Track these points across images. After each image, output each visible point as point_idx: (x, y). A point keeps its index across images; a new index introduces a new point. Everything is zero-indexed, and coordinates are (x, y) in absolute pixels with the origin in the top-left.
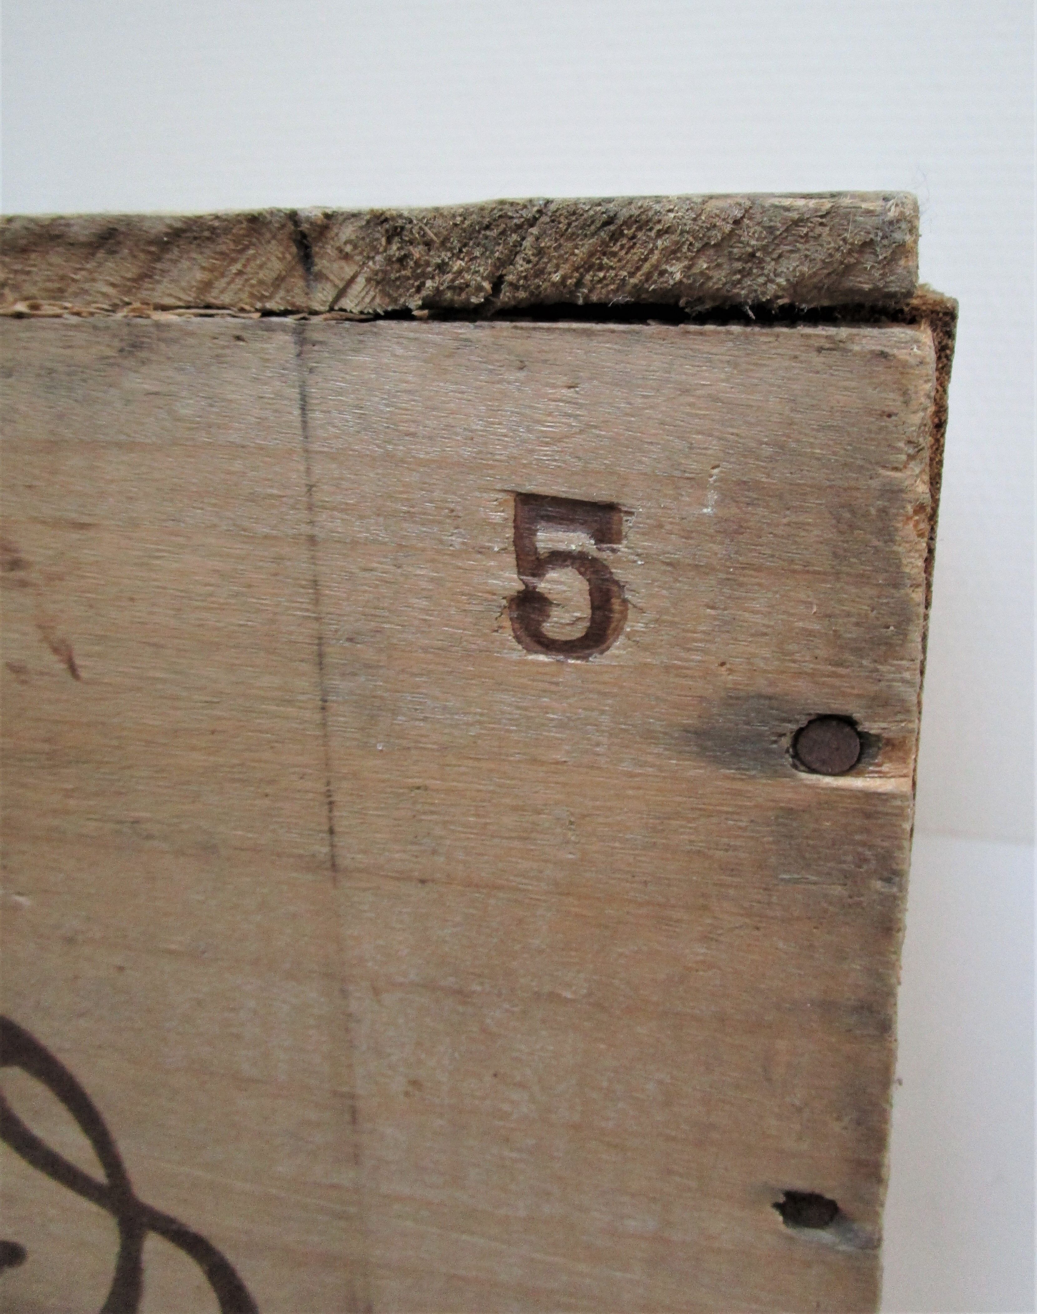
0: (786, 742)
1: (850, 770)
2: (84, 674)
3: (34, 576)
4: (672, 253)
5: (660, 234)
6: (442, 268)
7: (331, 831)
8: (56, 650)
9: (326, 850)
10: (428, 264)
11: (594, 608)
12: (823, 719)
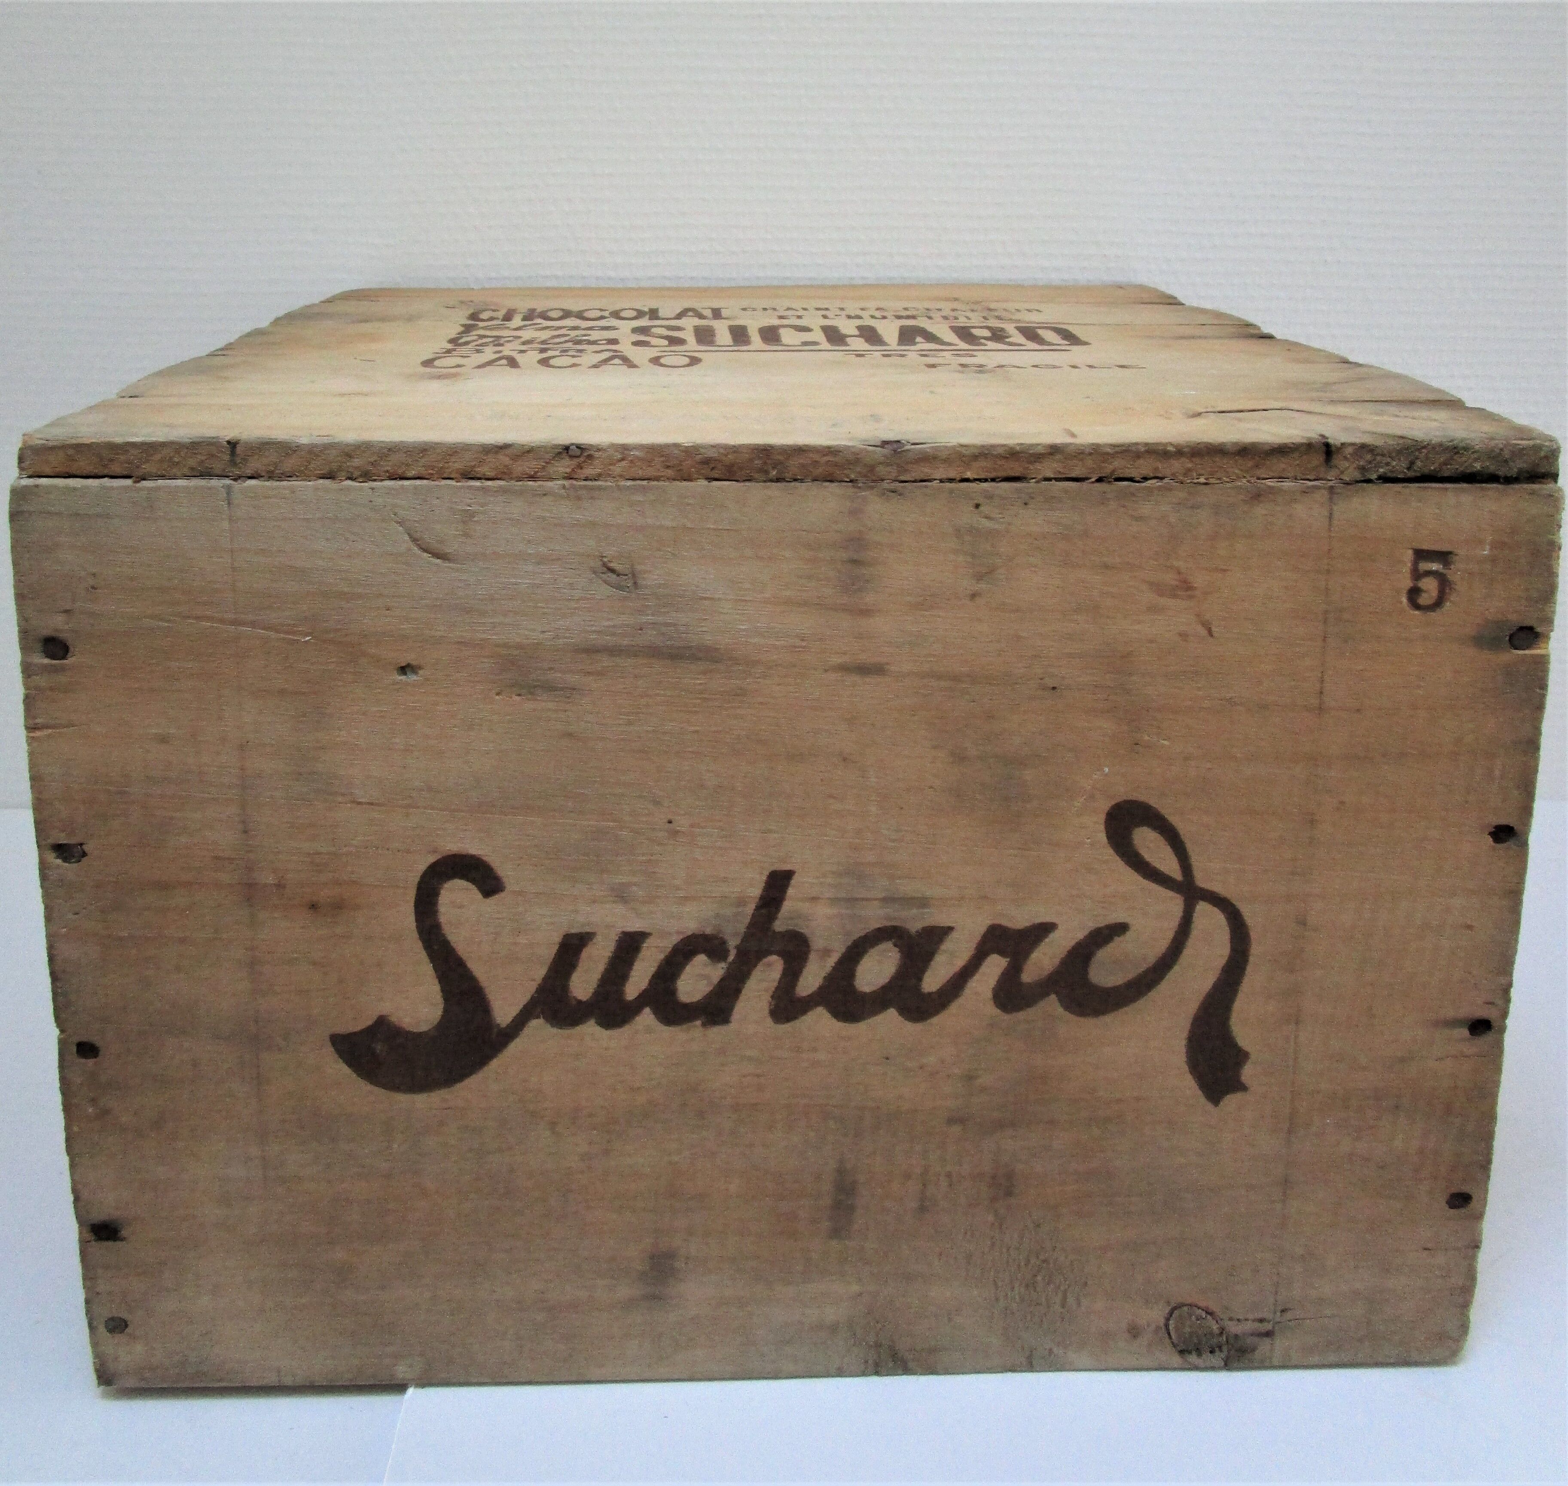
0: (1507, 638)
1: (1528, 647)
2: (1215, 634)
3: (1197, 593)
4: (1476, 460)
5: (1473, 453)
6: (1388, 464)
7: (1321, 693)
8: (1203, 625)
9: (1317, 701)
10: (1381, 462)
11: (1439, 592)
12: (1522, 629)
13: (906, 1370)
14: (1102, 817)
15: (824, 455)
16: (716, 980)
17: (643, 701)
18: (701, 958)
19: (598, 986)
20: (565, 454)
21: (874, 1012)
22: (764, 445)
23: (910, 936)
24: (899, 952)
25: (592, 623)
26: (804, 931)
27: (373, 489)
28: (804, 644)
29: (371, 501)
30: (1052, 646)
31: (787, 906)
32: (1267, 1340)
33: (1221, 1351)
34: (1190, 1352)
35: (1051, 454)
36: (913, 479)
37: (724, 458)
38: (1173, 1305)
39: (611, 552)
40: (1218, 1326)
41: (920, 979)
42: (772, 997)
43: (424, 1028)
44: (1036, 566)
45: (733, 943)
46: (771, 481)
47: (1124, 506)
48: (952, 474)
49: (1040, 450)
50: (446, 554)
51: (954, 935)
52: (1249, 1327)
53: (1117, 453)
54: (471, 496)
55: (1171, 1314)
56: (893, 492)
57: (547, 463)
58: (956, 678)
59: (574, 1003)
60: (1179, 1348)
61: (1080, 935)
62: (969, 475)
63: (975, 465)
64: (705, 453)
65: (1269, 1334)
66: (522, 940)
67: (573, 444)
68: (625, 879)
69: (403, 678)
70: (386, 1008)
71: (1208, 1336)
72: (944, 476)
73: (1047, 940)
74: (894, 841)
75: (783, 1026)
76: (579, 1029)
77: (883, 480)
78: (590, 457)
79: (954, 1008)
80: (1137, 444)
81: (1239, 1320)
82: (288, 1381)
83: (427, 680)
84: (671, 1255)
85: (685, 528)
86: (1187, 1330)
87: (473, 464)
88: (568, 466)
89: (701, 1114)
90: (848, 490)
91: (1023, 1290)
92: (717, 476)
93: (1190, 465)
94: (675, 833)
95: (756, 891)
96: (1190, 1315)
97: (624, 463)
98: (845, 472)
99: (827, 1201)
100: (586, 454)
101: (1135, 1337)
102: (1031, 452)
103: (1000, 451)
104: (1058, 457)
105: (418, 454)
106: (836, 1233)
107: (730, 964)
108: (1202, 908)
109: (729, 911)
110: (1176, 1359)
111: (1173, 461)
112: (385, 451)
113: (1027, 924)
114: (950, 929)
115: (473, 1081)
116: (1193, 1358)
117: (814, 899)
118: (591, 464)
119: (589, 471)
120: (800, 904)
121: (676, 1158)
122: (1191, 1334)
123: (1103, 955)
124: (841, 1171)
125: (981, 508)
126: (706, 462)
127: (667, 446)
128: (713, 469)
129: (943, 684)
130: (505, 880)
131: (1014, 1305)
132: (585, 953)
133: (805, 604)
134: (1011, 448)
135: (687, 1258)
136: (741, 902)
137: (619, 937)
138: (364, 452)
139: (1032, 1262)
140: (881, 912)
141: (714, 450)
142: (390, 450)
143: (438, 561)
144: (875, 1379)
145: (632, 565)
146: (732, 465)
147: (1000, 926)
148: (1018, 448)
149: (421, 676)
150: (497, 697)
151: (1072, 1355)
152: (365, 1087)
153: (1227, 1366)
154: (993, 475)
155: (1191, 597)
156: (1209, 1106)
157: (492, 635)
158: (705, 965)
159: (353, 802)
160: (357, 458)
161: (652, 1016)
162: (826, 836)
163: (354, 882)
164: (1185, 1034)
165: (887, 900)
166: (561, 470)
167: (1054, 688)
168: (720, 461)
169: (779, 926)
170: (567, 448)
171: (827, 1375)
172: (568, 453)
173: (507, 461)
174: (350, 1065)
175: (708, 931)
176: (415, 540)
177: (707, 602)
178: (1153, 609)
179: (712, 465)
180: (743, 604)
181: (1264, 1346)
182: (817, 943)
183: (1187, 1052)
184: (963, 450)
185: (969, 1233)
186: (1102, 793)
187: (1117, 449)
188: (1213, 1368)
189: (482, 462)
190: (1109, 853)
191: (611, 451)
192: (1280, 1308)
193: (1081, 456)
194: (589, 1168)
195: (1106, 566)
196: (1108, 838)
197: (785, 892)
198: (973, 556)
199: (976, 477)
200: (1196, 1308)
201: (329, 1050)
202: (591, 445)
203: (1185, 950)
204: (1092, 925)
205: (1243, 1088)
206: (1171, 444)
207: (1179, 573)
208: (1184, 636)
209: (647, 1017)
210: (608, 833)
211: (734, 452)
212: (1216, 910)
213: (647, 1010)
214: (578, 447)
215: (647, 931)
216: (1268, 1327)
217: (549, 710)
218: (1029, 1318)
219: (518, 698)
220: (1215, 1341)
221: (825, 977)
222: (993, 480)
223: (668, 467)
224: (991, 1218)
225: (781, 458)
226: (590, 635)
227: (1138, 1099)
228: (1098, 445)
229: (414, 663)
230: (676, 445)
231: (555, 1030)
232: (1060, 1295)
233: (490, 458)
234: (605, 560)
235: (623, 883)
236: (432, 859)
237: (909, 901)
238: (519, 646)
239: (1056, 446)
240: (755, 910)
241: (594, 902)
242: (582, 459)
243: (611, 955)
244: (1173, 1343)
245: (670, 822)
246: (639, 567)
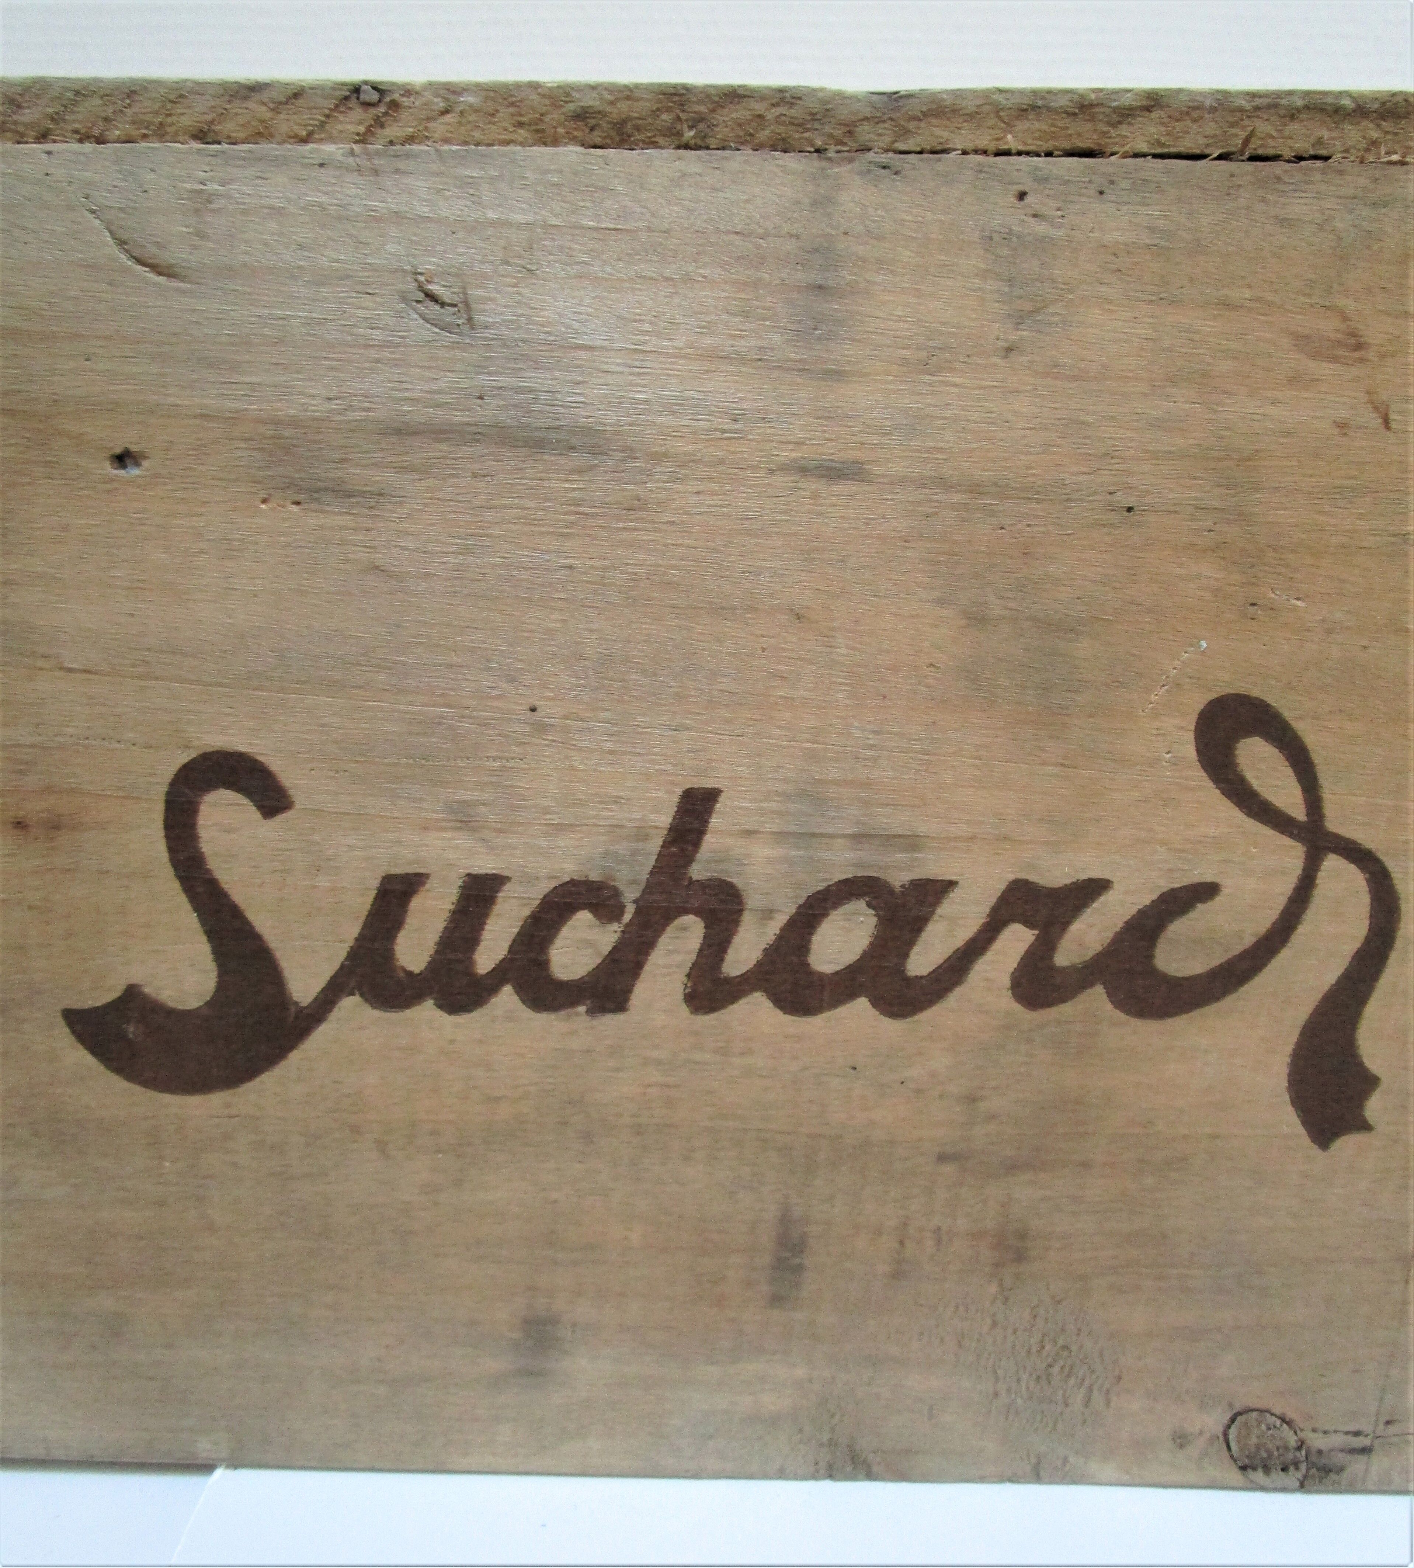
2: (1394, 425)
3: (1372, 354)
8: (1376, 409)
13: (870, 1476)
14: (1190, 722)
15: (773, 105)
16: (606, 949)
17: (489, 515)
18: (584, 916)
19: (437, 952)
20: (353, 103)
21: (836, 1003)
22: (675, 86)
23: (891, 892)
24: (875, 915)
25: (405, 386)
26: (734, 880)
27: (49, 153)
28: (737, 426)
29: (47, 175)
30: (1131, 440)
31: (710, 842)
32: (1363, 1458)
33: (1297, 1469)
34: (1254, 1469)
35: (1148, 109)
36: (918, 149)
37: (609, 109)
38: (1238, 1407)
39: (429, 264)
40: (1296, 1438)
41: (906, 955)
42: (689, 976)
43: (193, 1003)
44: (1110, 302)
45: (630, 895)
46: (687, 147)
47: (1263, 200)
48: (984, 141)
49: (1127, 100)
50: (170, 266)
51: (955, 895)
52: (1338, 1440)
53: (1257, 108)
54: (207, 168)
55: (1233, 1420)
56: (884, 168)
57: (328, 116)
58: (976, 489)
59: (402, 974)
60: (1240, 1464)
61: (1146, 899)
62: (1011, 142)
63: (1021, 126)
64: (580, 100)
65: (1366, 1451)
66: (323, 881)
67: (366, 83)
68: (467, 796)
69: (121, 472)
70: (136, 974)
71: (1281, 1451)
72: (969, 146)
73: (1095, 905)
74: (871, 747)
75: (706, 1018)
76: (410, 1013)
77: (869, 150)
78: (395, 105)
79: (953, 999)
80: (1290, 93)
81: (1325, 1432)
82: (59, 1454)
83: (157, 476)
84: (553, 1321)
85: (547, 227)
86: (1254, 1440)
87: (209, 118)
88: (360, 123)
89: (588, 1137)
90: (813, 164)
91: (1032, 1384)
92: (598, 140)
93: (1374, 134)
94: (541, 728)
95: (664, 819)
96: (1259, 1423)
97: (448, 118)
98: (807, 135)
99: (766, 1259)
100: (388, 99)
101: (1181, 1446)
102: (1115, 104)
103: (1063, 102)
104: (1155, 114)
105: (123, 100)
106: (776, 1300)
107: (627, 925)
108: (1332, 863)
109: (622, 848)
110: (1235, 1476)
111: (1347, 127)
112: (70, 95)
113: (1068, 881)
114: (951, 884)
115: (268, 1080)
116: (1259, 1476)
117: (749, 833)
118: (396, 120)
119: (392, 131)
120: (730, 841)
121: (555, 1195)
122: (1258, 1447)
123: (1177, 928)
124: (785, 1220)
125: (1028, 199)
126: (582, 116)
127: (518, 86)
128: (592, 129)
129: (957, 498)
130: (291, 792)
131: (1020, 1401)
132: (416, 903)
133: (741, 359)
134: (1082, 96)
135: (574, 1325)
136: (641, 835)
137: (464, 882)
138: (38, 96)
139: (1048, 1347)
140: (849, 855)
141: (595, 95)
142: (77, 93)
143: (161, 279)
144: (827, 1486)
145: (464, 288)
146: (624, 122)
147: (1026, 882)
148: (1093, 96)
149: (148, 470)
150: (263, 506)
151: (1094, 1466)
152: (119, 1083)
153: (1303, 1487)
154: (1048, 146)
155: (1362, 360)
156: (1315, 1150)
157: (250, 404)
158: (590, 927)
159: (62, 668)
160: (28, 107)
161: (516, 998)
162: (769, 737)
163: (73, 790)
164: (1289, 1048)
165: (859, 838)
166: (352, 128)
167: (1130, 509)
168: (602, 114)
169: (698, 871)
170: (356, 89)
171: (765, 1476)
172: (358, 98)
173: (263, 112)
174: (94, 1053)
175: (594, 876)
176: (121, 243)
177: (582, 354)
178: (1295, 380)
179: (592, 122)
180: (641, 357)
181: (1357, 1465)
182: (753, 901)
183: (1289, 1075)
184: (1000, 98)
185: (961, 1308)
186: (1194, 681)
187: (1258, 102)
188: (1284, 1490)
189: (223, 116)
190: (1199, 776)
191: (428, 95)
192: (1383, 1419)
193: (1195, 114)
194: (436, 1204)
195: (1226, 305)
196: (1198, 751)
197: (707, 822)
198: (1011, 282)
199: (1021, 148)
200: (1268, 1415)
201: (63, 1030)
202: (393, 84)
203: (1299, 926)
204: (1165, 884)
205: (1366, 1127)
206: (1348, 94)
207: (1345, 318)
208: (1342, 426)
209: (508, 995)
210: (439, 724)
211: (628, 98)
212: (1352, 867)
213: (507, 990)
214: (375, 87)
215: (506, 873)
216: (1364, 1442)
217: (346, 528)
218: (1038, 1418)
219: (295, 508)
220: (1290, 1456)
221: (765, 950)
222: (1049, 154)
223: (520, 125)
224: (993, 1289)
225: (702, 109)
226: (403, 406)
227: (1214, 1137)
228: (1226, 94)
229: (134, 448)
230: (534, 86)
231: (377, 1013)
232: (1083, 1390)
233: (236, 107)
234: (421, 278)
235: (465, 802)
236: (184, 758)
237: (890, 840)
238: (294, 423)
239: (1157, 94)
240: (662, 847)
241: (426, 828)
242: (382, 109)
243: (452, 907)
244: (1232, 1457)
245: (533, 710)
246: (475, 292)
